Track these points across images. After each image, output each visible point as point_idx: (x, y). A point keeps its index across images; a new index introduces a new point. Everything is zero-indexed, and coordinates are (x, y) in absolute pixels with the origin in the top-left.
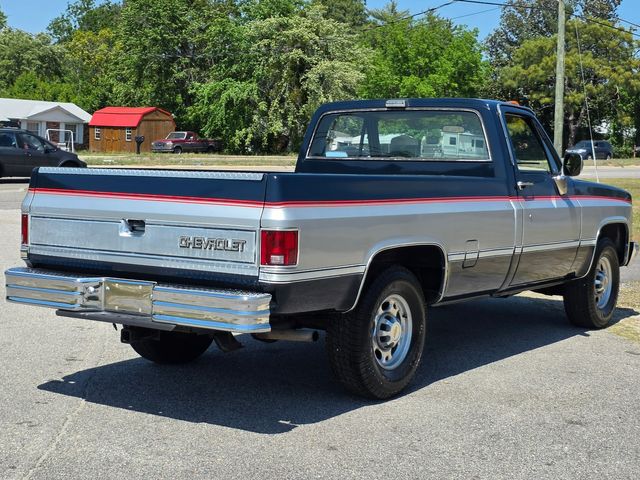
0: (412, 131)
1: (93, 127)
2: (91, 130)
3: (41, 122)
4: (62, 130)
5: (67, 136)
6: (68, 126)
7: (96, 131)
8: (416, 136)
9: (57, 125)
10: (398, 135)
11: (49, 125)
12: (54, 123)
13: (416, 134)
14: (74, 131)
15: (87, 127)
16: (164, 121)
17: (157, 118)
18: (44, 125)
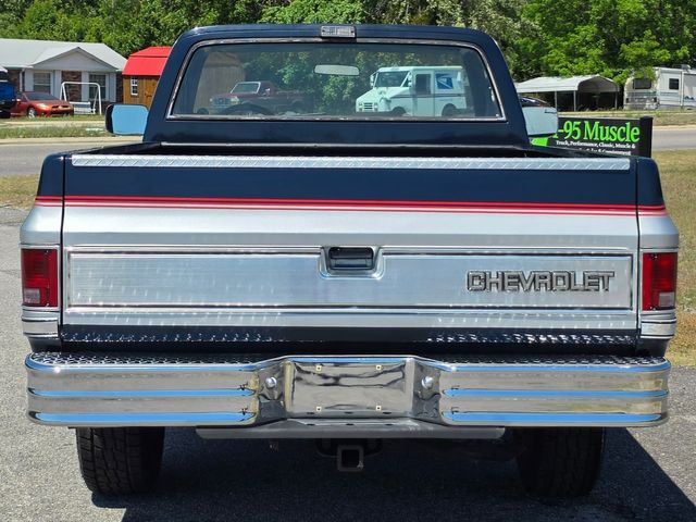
0: (608, 71)
1: (128, 77)
2: (125, 82)
3: (54, 71)
4: (85, 83)
5: (92, 90)
6: (93, 77)
7: (133, 83)
8: (617, 79)
9: (77, 76)
10: (589, 77)
11: (66, 75)
12: (73, 73)
13: (616, 74)
14: (103, 83)
15: (120, 77)
16: (229, 66)
17: (220, 62)
18: (59, 77)
